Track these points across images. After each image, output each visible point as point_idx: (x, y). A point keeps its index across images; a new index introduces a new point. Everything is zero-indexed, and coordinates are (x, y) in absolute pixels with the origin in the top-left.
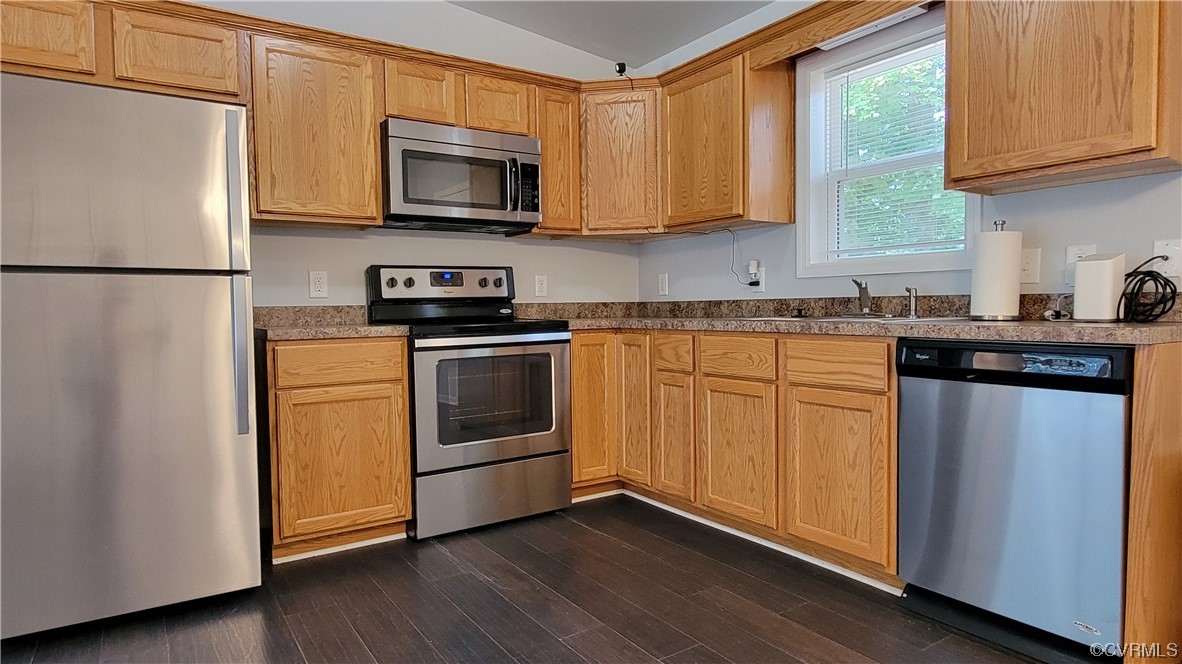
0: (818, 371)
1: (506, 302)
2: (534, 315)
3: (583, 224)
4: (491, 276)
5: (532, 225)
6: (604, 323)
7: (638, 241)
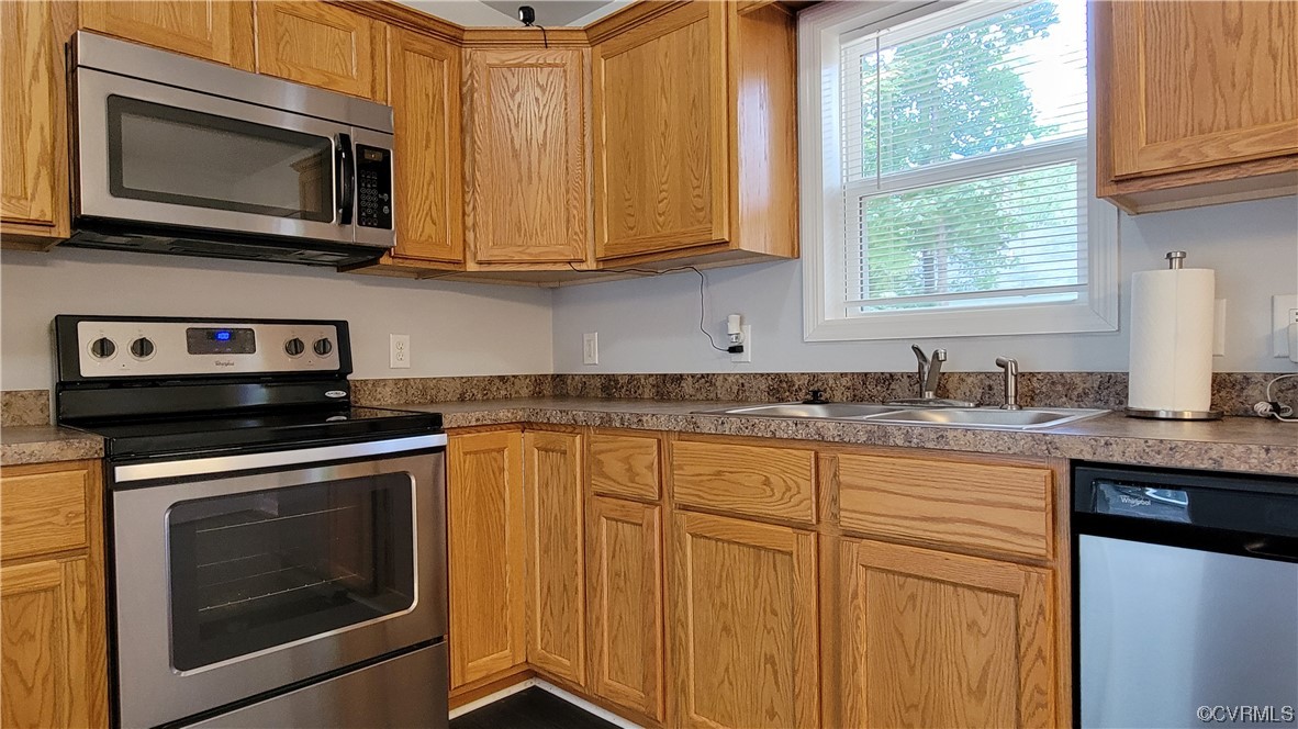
0: (903, 513)
1: (339, 377)
2: (386, 403)
3: (468, 256)
4: (309, 336)
5: (379, 251)
6: (504, 414)
7: (551, 285)
